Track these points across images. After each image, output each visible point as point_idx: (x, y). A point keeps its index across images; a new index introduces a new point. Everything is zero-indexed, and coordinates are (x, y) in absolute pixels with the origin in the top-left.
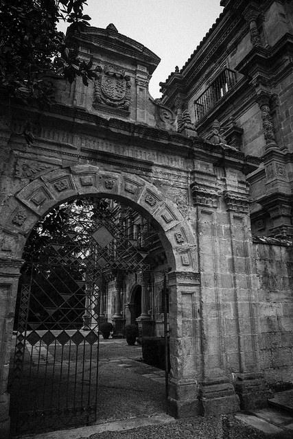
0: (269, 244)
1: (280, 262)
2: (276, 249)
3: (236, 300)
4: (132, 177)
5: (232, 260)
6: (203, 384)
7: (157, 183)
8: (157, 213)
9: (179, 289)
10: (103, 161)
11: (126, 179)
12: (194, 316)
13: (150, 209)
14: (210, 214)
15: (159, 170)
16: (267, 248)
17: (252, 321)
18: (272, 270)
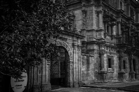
0: (84, 55)
1: (85, 59)
2: (85, 56)
3: (78, 67)
4: (64, 42)
5: (78, 59)
6: (74, 82)
7: (68, 43)
8: (67, 49)
9: (71, 65)
10: (60, 39)
11: (63, 42)
12: (72, 70)
13: (66, 49)
14: (75, 49)
15: (68, 40)
16: (83, 56)
17: (80, 71)
18: (84, 61)
